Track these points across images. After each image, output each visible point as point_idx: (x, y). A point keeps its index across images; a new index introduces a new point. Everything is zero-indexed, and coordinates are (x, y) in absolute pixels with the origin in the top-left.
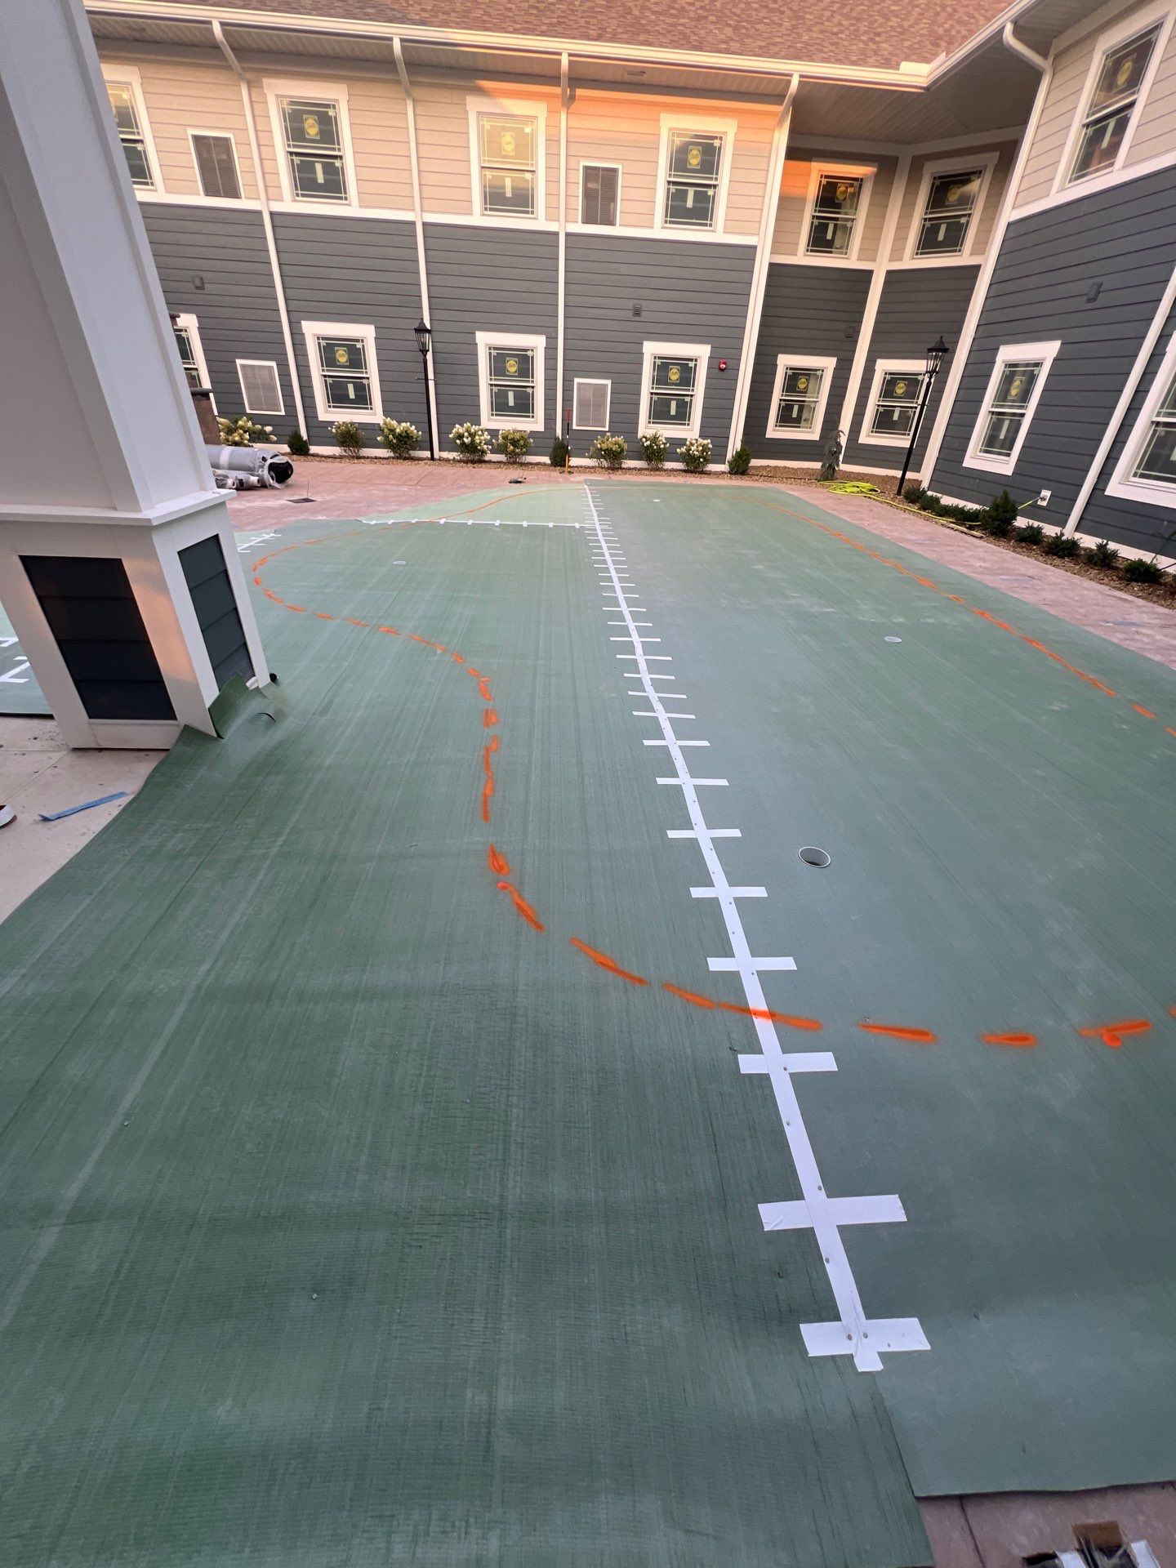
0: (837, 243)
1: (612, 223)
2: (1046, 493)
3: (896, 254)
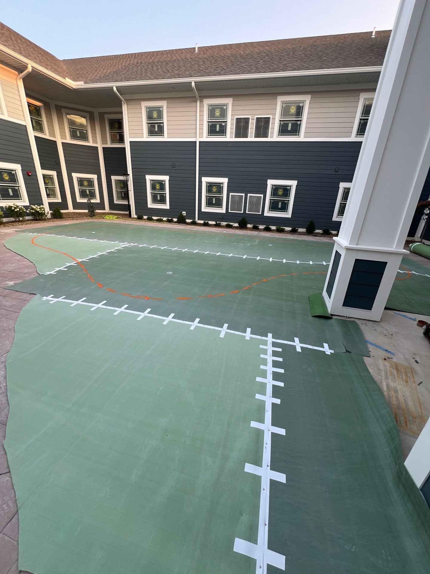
2: (184, 212)
3: (63, 137)
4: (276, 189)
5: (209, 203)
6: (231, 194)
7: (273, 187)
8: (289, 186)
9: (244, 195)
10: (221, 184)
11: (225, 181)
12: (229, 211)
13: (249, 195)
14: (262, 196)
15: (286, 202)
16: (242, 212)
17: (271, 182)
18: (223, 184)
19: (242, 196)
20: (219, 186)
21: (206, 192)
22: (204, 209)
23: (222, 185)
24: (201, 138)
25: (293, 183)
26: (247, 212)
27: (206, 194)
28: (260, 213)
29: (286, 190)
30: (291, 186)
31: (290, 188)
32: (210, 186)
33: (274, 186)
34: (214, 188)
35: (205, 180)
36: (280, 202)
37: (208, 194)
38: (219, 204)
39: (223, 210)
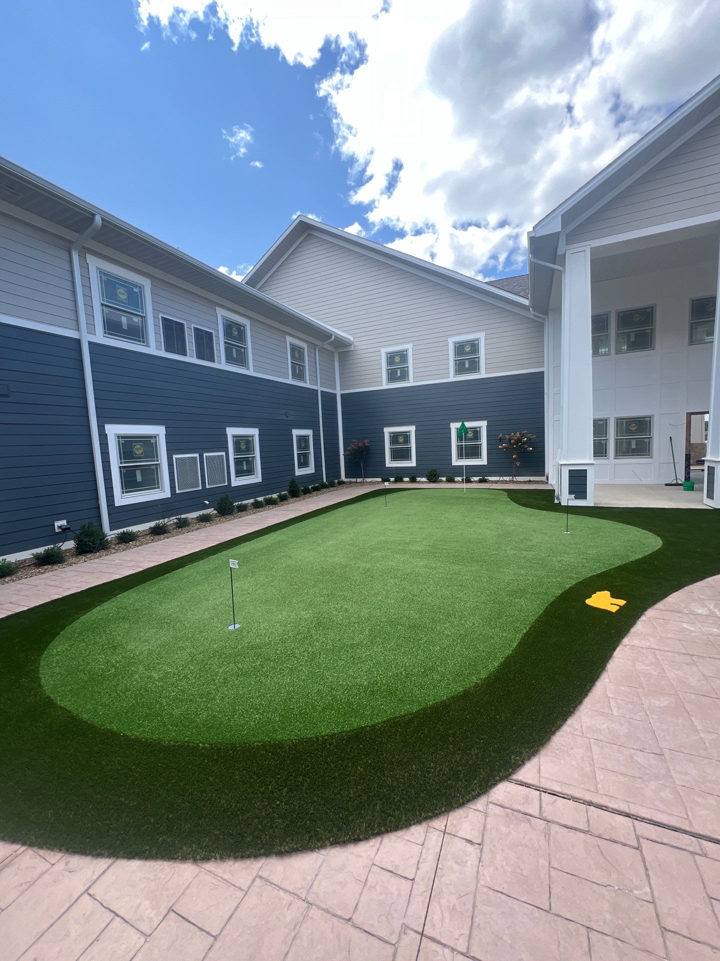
4: (238, 440)
5: (129, 484)
6: (175, 457)
7: (234, 439)
8: (251, 437)
9: (197, 455)
10: (151, 437)
11: (159, 431)
12: (178, 492)
13: (205, 455)
14: (224, 453)
15: (250, 459)
16: (200, 488)
17: (231, 432)
18: (155, 437)
19: (195, 458)
20: (148, 442)
21: (121, 459)
22: (122, 499)
23: (153, 441)
24: (92, 336)
25: (255, 432)
26: (207, 487)
27: (121, 463)
28: (226, 484)
29: (249, 443)
30: (254, 437)
31: (254, 440)
32: (127, 446)
33: (235, 437)
34: (138, 447)
35: (114, 430)
36: (244, 460)
37: (125, 463)
38: (150, 480)
39: (163, 493)
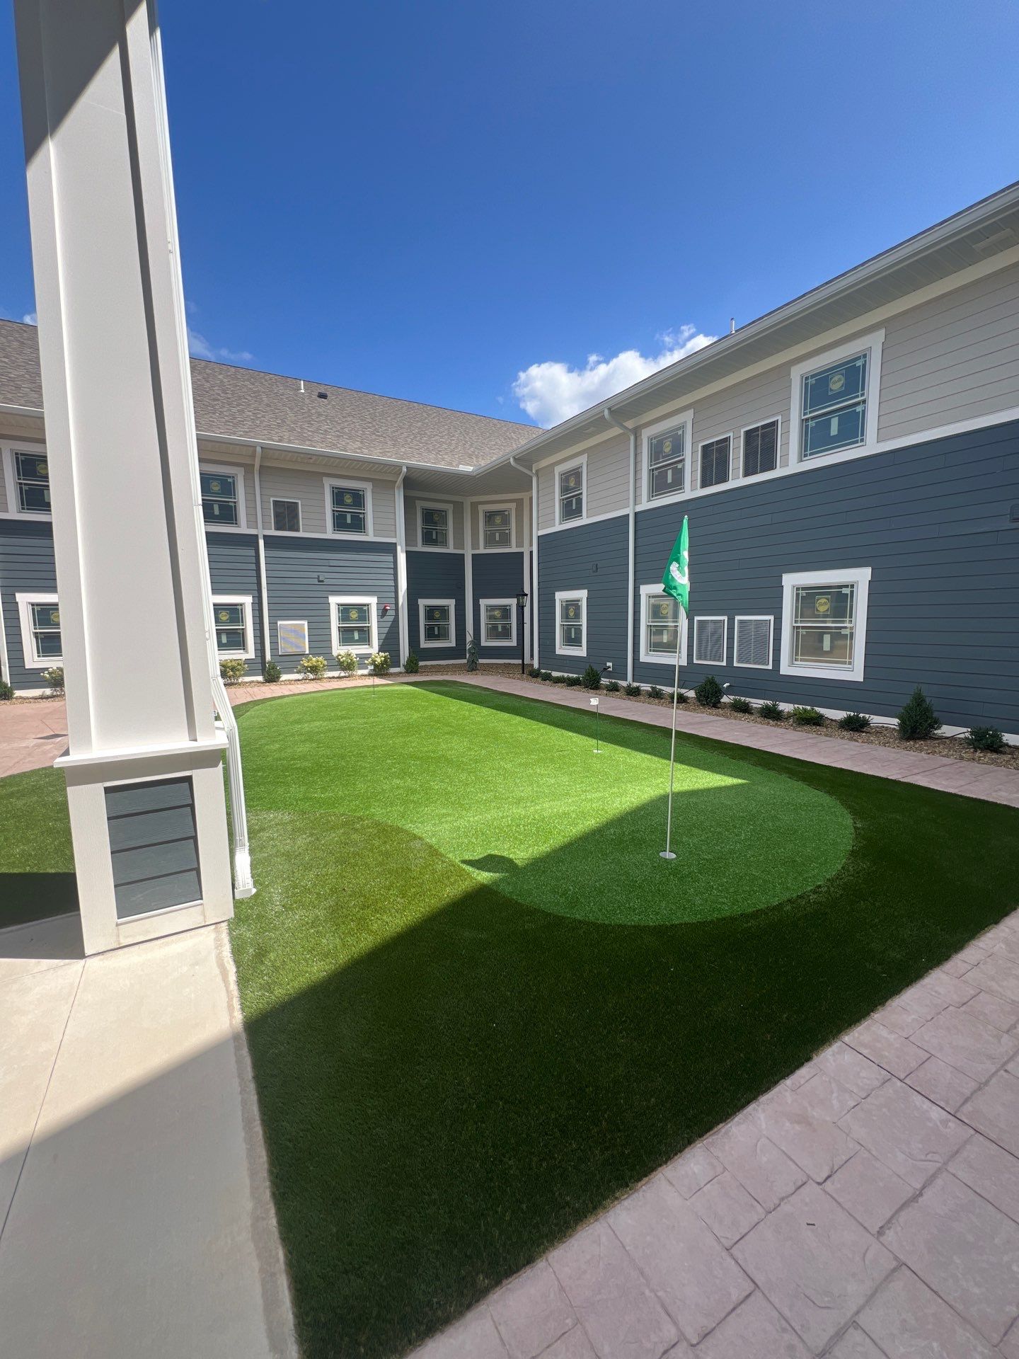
0: (439, 540)
1: (298, 530)
2: (609, 664)
3: (475, 545)
5: (656, 643)
6: (697, 618)
7: (800, 592)
8: (847, 586)
9: (726, 618)
12: (695, 661)
13: (737, 618)
14: (771, 618)
15: (842, 631)
16: (724, 664)
19: (721, 622)
21: (649, 618)
22: (644, 657)
24: (638, 506)
25: (860, 577)
26: (735, 664)
27: (649, 622)
28: (770, 668)
29: (840, 600)
30: (852, 586)
31: (852, 592)
32: (655, 603)
33: (804, 589)
34: (664, 606)
35: (646, 591)
36: (826, 633)
37: (652, 622)
